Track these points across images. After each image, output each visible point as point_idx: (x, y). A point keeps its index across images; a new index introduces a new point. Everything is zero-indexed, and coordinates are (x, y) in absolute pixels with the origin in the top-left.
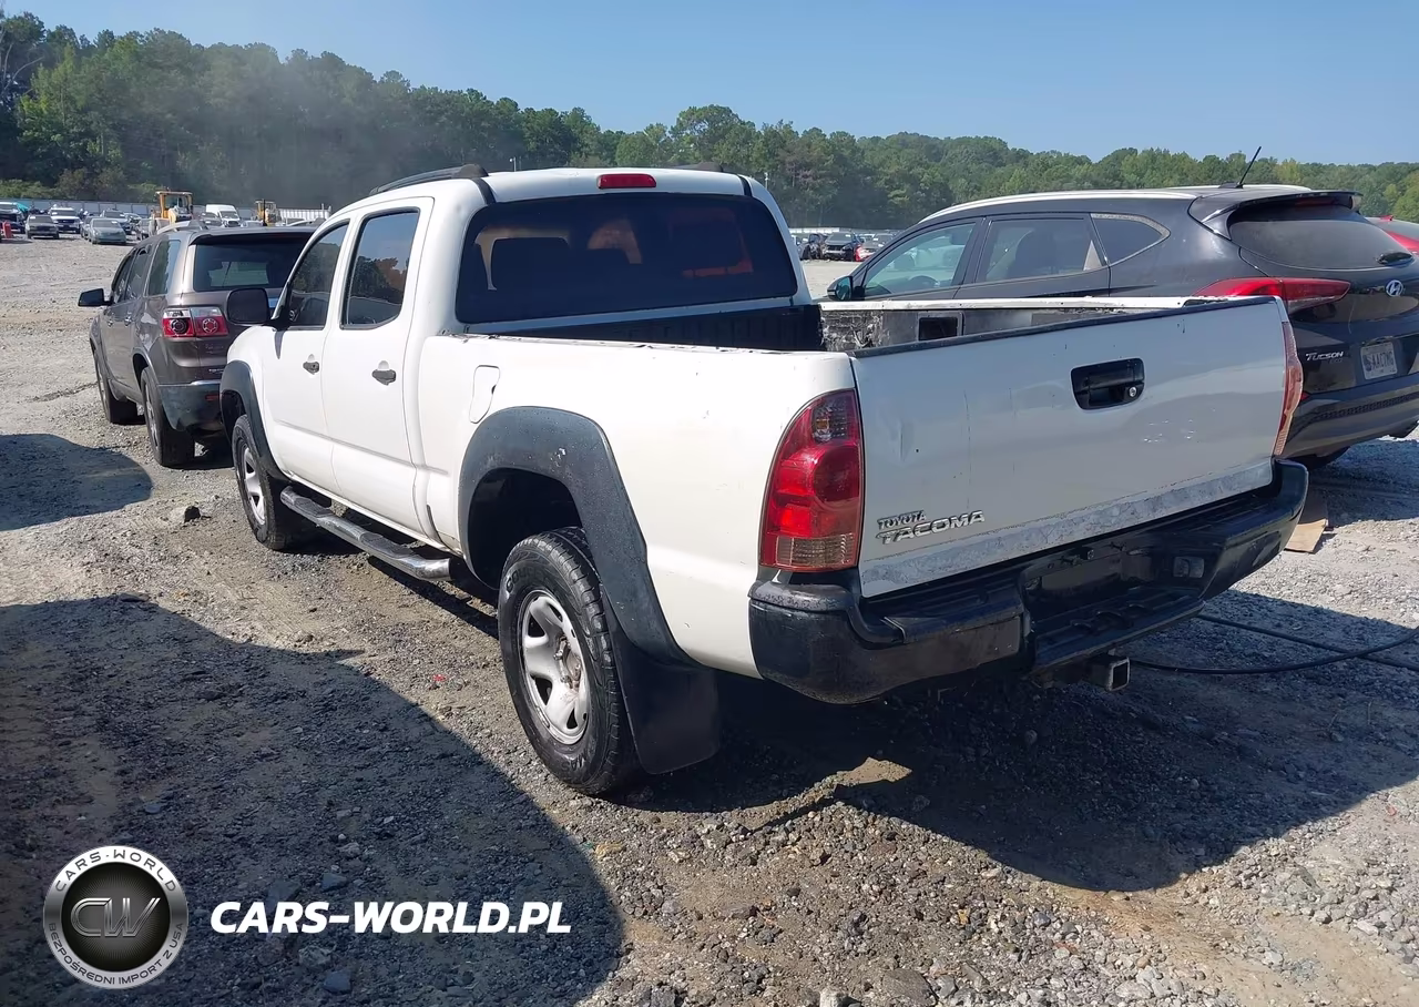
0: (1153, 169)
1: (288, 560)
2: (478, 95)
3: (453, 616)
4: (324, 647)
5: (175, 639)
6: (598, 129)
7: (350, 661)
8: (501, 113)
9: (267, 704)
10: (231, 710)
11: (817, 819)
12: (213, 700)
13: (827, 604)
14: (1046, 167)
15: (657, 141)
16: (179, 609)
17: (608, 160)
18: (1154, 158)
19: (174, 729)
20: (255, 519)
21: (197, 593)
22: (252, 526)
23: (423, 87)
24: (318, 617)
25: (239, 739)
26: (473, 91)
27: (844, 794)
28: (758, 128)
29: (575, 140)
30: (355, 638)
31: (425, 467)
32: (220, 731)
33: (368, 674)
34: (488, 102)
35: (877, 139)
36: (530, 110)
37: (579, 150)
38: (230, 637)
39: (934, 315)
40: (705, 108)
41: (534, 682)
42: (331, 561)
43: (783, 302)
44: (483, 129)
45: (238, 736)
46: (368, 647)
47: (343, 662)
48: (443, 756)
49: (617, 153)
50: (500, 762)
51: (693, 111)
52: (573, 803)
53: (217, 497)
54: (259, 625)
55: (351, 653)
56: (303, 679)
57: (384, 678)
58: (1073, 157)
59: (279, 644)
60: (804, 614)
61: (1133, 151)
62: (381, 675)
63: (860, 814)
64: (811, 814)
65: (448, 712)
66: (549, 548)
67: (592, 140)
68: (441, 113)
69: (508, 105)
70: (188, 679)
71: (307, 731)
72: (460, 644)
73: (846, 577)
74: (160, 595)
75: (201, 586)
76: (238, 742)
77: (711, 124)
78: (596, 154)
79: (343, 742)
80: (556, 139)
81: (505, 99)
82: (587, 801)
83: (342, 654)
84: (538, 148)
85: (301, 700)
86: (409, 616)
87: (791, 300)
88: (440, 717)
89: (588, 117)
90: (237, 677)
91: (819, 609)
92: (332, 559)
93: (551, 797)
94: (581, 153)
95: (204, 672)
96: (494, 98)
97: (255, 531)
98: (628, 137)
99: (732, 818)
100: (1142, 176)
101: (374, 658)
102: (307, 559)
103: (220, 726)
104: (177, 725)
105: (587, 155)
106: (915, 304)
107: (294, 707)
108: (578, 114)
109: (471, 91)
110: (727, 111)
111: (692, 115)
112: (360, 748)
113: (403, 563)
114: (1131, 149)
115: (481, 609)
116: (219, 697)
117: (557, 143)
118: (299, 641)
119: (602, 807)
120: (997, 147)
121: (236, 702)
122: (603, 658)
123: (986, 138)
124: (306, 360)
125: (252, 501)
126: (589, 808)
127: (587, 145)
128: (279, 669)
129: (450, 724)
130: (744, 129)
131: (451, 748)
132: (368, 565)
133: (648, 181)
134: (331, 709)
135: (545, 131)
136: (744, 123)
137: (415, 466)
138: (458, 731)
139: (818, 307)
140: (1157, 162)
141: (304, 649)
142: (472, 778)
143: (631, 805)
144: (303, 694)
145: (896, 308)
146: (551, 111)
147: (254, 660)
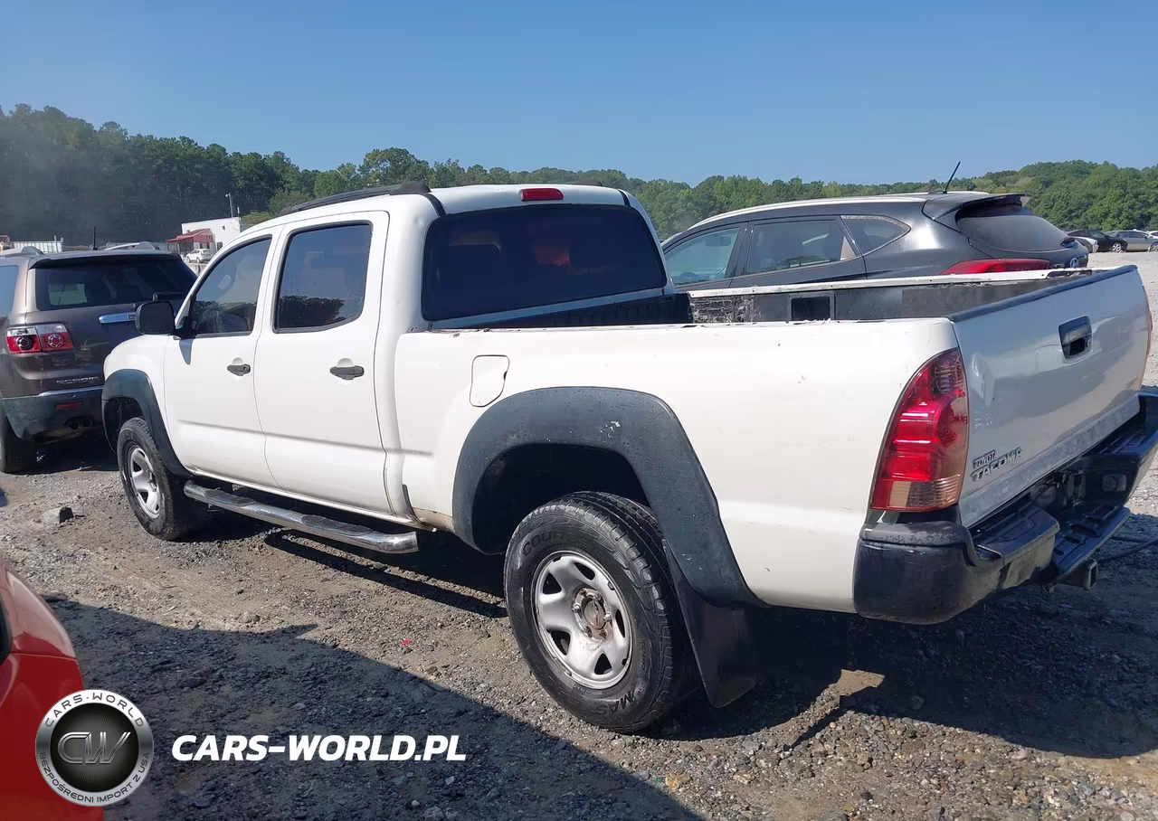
0: (737, 191)
1: (188, 549)
2: (190, 142)
3: (380, 584)
4: (273, 625)
5: (118, 633)
6: (297, 169)
7: (309, 635)
8: (211, 157)
9: (254, 683)
10: (220, 694)
11: (839, 728)
12: (196, 687)
13: (950, 538)
14: (658, 192)
15: (349, 177)
16: (105, 604)
17: (308, 194)
18: (737, 183)
19: (175, 720)
20: (144, 514)
21: (114, 587)
22: (141, 520)
23: (139, 136)
24: (248, 598)
25: (246, 721)
26: (184, 138)
27: (846, 703)
28: (431, 166)
29: (279, 178)
30: (299, 613)
31: (399, 450)
32: (222, 716)
33: (335, 646)
34: (200, 147)
35: (526, 173)
36: (237, 154)
37: (282, 186)
38: (174, 625)
39: (805, 295)
40: (387, 150)
41: (550, 635)
42: (229, 546)
43: (656, 292)
44: (197, 170)
45: (244, 718)
46: (317, 620)
47: (303, 637)
48: (460, 714)
49: (315, 188)
50: (516, 712)
51: (376, 152)
52: (615, 743)
53: (79, 497)
54: (198, 612)
55: (305, 628)
56: (275, 657)
57: (351, 647)
58: (676, 184)
59: (229, 626)
60: (928, 549)
61: (721, 178)
62: (347, 644)
63: (873, 719)
64: (832, 725)
65: (431, 671)
66: (581, 511)
67: (293, 178)
68: (158, 157)
69: (217, 151)
70: (159, 670)
71: (309, 705)
72: (405, 609)
73: (950, 513)
74: (77, 593)
75: (114, 580)
76: (249, 725)
77: (393, 162)
78: (296, 189)
79: (353, 712)
80: (261, 178)
81: (214, 145)
82: (629, 739)
83: (296, 630)
84: (246, 185)
85: (285, 677)
86: (340, 590)
87: (663, 290)
88: (432, 678)
89: (288, 159)
90: (206, 663)
91: (943, 543)
92: (231, 543)
93: (592, 741)
94: (284, 188)
95: (169, 662)
96: (204, 143)
97: (146, 526)
98: (324, 174)
99: (766, 736)
100: (729, 196)
101: (327, 630)
102: (204, 546)
103: (219, 711)
104: (176, 715)
105: (289, 190)
106: (785, 288)
107: (282, 684)
108: (279, 157)
109: (184, 139)
110: (405, 152)
111: (375, 157)
112: (376, 716)
113: (360, 540)
114: (719, 176)
115: (403, 575)
116: (202, 683)
117: (261, 180)
118: (248, 622)
119: (643, 743)
120: (618, 177)
121: (220, 686)
122: (655, 606)
123: (609, 170)
124: (231, 363)
125: (140, 498)
126: (634, 746)
127: (288, 182)
128: (243, 650)
129: (444, 682)
130: (420, 167)
131: (462, 706)
132: (268, 547)
133: (556, 194)
134: (321, 682)
135: (252, 170)
136: (419, 162)
137: (384, 450)
138: (456, 688)
139: (687, 295)
140: (739, 186)
141: (257, 628)
142: (498, 731)
143: (667, 737)
144: (283, 671)
145: (768, 292)
146: (256, 155)
147: (216, 645)
